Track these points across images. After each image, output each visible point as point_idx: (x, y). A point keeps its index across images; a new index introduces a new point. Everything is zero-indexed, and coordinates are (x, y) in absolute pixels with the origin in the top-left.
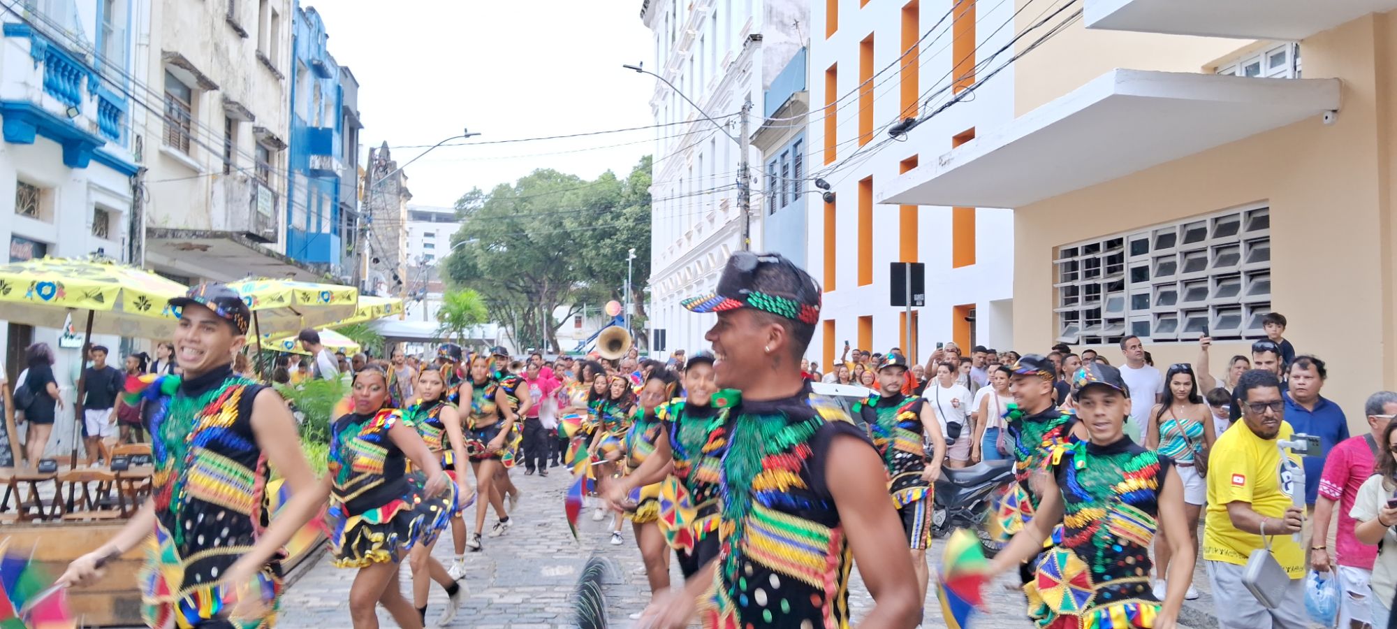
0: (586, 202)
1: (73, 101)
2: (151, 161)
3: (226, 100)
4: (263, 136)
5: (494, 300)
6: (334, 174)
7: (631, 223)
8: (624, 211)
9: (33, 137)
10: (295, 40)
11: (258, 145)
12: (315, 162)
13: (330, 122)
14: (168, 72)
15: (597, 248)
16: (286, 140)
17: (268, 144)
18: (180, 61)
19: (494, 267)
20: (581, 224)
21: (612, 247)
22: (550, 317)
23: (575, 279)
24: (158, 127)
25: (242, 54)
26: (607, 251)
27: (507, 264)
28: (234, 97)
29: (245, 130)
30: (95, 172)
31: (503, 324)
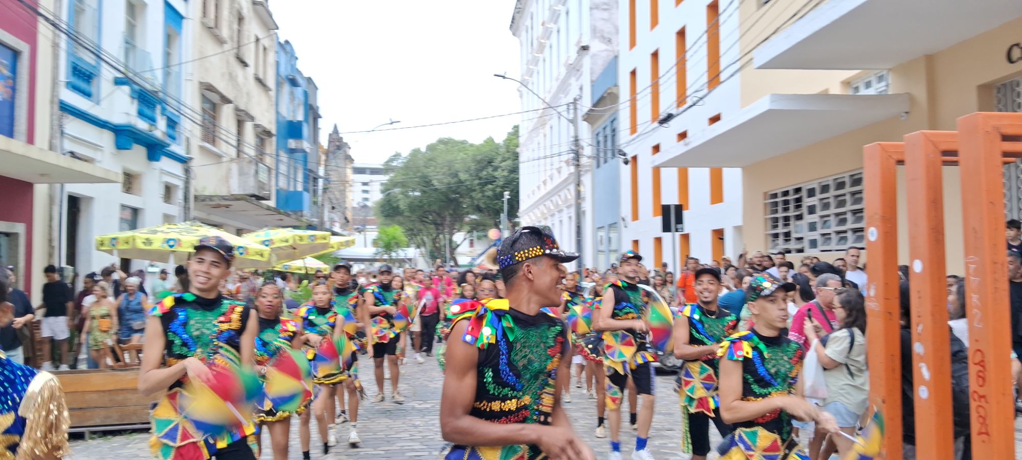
0: (474, 160)
1: (152, 120)
2: (195, 153)
3: (237, 109)
4: (259, 130)
5: (411, 230)
6: (304, 151)
7: (505, 173)
8: (501, 165)
9: (131, 145)
10: (278, 64)
11: (258, 136)
12: (292, 143)
13: (300, 117)
14: (203, 95)
15: (482, 192)
16: (274, 131)
17: (263, 135)
18: (209, 88)
19: (412, 208)
20: (471, 175)
21: (493, 190)
22: (451, 241)
23: (468, 213)
24: (197, 131)
25: (245, 77)
26: (490, 193)
27: (421, 204)
28: (242, 107)
29: (249, 127)
30: (165, 163)
31: (418, 247)
